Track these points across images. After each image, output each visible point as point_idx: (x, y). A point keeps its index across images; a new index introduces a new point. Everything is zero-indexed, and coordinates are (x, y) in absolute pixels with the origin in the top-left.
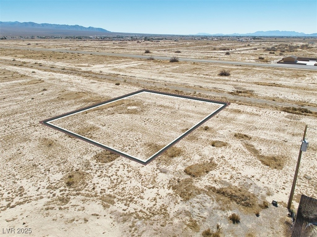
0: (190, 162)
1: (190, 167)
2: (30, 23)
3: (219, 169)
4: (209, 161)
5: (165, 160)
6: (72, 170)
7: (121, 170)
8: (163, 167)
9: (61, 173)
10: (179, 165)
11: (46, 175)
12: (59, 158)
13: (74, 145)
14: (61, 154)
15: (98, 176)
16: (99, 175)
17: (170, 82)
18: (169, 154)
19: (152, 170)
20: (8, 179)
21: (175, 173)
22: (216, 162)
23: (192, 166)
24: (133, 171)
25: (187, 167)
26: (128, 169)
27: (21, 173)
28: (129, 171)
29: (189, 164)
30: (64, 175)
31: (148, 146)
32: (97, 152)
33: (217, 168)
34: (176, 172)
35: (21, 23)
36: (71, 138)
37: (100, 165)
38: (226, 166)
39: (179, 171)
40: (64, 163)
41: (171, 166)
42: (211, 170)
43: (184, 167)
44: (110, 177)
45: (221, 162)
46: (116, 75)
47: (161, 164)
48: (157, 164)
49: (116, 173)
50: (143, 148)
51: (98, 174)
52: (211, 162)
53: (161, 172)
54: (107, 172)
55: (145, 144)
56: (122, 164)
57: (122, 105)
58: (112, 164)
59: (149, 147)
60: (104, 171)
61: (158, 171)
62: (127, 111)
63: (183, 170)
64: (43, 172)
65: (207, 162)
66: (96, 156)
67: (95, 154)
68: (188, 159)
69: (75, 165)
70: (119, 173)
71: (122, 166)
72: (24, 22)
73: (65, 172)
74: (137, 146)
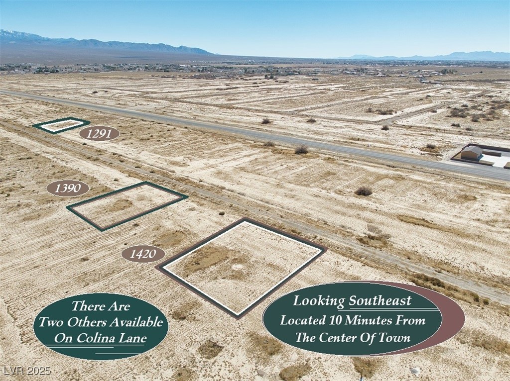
0: (287, 363)
1: (286, 370)
2: (91, 40)
3: (312, 374)
4: (305, 362)
5: (264, 359)
6: (180, 366)
7: (223, 369)
8: (261, 367)
9: (171, 369)
10: (276, 366)
11: (158, 370)
12: (167, 348)
13: (179, 330)
14: (168, 343)
15: (203, 376)
16: (204, 374)
17: (288, 209)
18: (269, 350)
19: (251, 371)
20: (128, 373)
21: (271, 377)
22: (311, 365)
23: (288, 368)
24: (234, 371)
25: (283, 369)
26: (229, 369)
27: (137, 367)
28: (230, 371)
29: (286, 366)
30: (174, 371)
31: (250, 337)
32: (201, 343)
33: (311, 373)
34: (272, 375)
35: (78, 41)
36: (175, 319)
37: (204, 362)
38: (319, 370)
39: (274, 374)
40: (172, 356)
41: (269, 368)
42: (304, 375)
43: (281, 369)
44: (213, 377)
45: (316, 365)
46: (220, 188)
47: (259, 364)
48: (256, 364)
49: (219, 372)
50: (244, 340)
51: (203, 372)
52: (306, 364)
53: (258, 374)
54: (211, 371)
55: (247, 333)
56: (224, 362)
57: (226, 262)
58: (215, 361)
59: (250, 339)
60: (209, 370)
61: (256, 373)
62: (231, 274)
63: (278, 374)
64: (156, 367)
65: (303, 363)
66: (200, 348)
67: (200, 346)
68: (286, 359)
69: (182, 360)
70: (221, 374)
71: (223, 364)
72: (82, 39)
73: (174, 368)
74: (239, 336)
